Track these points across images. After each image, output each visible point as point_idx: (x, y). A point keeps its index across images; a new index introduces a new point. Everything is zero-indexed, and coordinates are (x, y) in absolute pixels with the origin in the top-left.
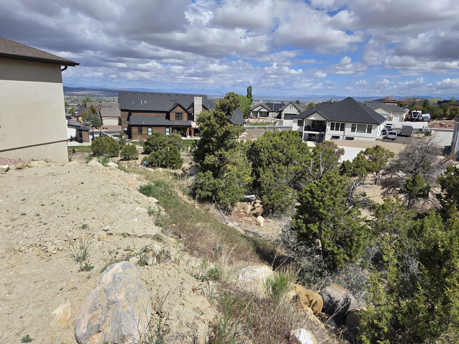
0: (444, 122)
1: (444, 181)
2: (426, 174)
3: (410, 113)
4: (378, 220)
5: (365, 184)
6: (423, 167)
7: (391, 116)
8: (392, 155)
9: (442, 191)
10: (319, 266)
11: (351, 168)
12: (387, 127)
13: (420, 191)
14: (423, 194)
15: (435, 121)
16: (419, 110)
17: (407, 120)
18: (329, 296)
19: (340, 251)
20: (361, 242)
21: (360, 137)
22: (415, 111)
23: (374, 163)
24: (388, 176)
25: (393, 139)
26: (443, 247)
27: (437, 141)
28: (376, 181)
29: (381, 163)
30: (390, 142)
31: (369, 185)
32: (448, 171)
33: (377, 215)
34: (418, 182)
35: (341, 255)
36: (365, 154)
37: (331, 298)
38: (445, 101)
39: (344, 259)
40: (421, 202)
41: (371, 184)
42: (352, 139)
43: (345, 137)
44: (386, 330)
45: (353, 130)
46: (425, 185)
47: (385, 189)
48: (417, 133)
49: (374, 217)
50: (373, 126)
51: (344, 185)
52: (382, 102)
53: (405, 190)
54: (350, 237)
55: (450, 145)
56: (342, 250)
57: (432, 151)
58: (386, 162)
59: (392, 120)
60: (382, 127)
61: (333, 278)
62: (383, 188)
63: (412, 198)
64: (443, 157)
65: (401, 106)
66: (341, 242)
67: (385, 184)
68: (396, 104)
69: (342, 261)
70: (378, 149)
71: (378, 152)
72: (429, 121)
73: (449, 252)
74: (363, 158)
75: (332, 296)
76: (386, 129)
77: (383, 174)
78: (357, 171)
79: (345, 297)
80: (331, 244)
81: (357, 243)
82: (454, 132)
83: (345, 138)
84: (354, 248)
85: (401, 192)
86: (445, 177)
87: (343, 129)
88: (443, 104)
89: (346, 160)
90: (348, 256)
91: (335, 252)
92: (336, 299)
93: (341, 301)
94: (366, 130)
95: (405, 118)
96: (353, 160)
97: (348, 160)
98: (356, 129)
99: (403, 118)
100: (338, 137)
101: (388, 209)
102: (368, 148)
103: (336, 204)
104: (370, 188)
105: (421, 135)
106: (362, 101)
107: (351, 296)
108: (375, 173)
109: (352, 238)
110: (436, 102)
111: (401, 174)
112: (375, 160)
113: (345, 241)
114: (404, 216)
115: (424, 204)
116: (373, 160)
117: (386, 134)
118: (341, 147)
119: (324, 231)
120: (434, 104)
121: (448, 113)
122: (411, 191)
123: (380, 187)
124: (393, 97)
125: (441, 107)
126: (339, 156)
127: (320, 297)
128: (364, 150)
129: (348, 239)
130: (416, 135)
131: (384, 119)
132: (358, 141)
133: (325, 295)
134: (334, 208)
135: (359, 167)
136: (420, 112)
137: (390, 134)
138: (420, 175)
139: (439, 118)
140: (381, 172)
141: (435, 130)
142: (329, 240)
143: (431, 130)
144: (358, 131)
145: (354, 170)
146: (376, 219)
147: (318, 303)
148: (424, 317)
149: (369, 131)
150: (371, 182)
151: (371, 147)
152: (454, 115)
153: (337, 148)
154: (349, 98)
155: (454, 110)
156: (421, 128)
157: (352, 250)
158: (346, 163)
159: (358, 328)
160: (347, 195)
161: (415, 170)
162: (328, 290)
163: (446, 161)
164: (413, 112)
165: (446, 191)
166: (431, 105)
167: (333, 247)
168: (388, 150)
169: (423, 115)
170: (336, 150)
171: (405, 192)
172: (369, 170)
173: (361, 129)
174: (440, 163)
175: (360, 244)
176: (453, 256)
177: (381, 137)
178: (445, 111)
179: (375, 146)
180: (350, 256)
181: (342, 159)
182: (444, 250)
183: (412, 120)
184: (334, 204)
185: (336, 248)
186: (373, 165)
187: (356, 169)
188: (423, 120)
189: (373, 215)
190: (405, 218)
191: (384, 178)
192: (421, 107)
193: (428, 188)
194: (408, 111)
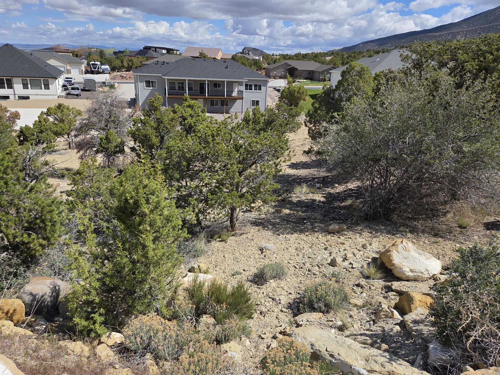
0: (124, 74)
1: (134, 134)
2: (118, 129)
3: (88, 64)
4: (78, 187)
5: (58, 151)
6: (114, 122)
7: (69, 68)
8: (79, 113)
9: (135, 144)
10: (10, 266)
11: (34, 135)
12: (67, 81)
13: (116, 147)
14: (120, 150)
15: (115, 73)
16: (97, 61)
17: (87, 72)
18: (31, 294)
19: (32, 237)
20: (55, 219)
21: (37, 95)
22: (93, 62)
23: (61, 124)
24: (81, 137)
25: (77, 95)
26: (131, 198)
27: (119, 94)
28: (70, 145)
29: (70, 124)
30: (75, 98)
31: (63, 151)
32: (135, 123)
33: (75, 182)
34: (111, 138)
35: (35, 241)
36: (48, 115)
37: (34, 296)
38: (120, 52)
39: (41, 245)
40: (121, 158)
41: (66, 149)
42: (27, 98)
43: (17, 96)
44: (97, 300)
45: (25, 86)
46: (119, 140)
47: (81, 152)
48: (101, 86)
49: (73, 186)
50: (50, 80)
51: (17, 157)
52: (53, 50)
53: (101, 149)
54: (41, 217)
55: (135, 97)
56: (34, 236)
57: (117, 104)
58: (75, 121)
59: (70, 73)
60: (61, 81)
61: (33, 272)
62: (79, 152)
63: (111, 155)
64: (130, 110)
65: (77, 56)
66: (31, 227)
67: (80, 146)
68: (71, 54)
69: (38, 248)
70: (62, 108)
71: (62, 111)
72: (110, 73)
73: (138, 201)
74: (46, 120)
75: (34, 293)
76: (66, 83)
77: (76, 136)
78: (42, 137)
79: (52, 287)
80: (19, 234)
81: (50, 221)
82: (135, 83)
83: (17, 98)
84: (48, 228)
85: (97, 152)
86: (134, 129)
87: (10, 86)
88: (119, 55)
89: (24, 126)
90: (44, 239)
91: (26, 241)
92: (41, 294)
93: (48, 293)
94: (43, 86)
95: (84, 70)
96: (34, 125)
97: (26, 125)
98: (29, 86)
99: (82, 70)
100: (7, 98)
101: (85, 174)
102: (49, 108)
103: (9, 183)
104: (64, 154)
105: (106, 89)
106: (28, 50)
107: (59, 282)
108: (66, 136)
109: (43, 217)
110: (112, 53)
111: (94, 133)
112: (62, 121)
113: (35, 224)
114: (104, 176)
115: (123, 160)
116: (60, 122)
117: (68, 89)
118: (13, 110)
119: (4, 221)
120: (110, 55)
121: (126, 64)
122: (107, 149)
123: (76, 151)
124: (65, 46)
125: (117, 58)
126: (14, 122)
127: (19, 302)
128: (45, 110)
129: (38, 221)
130: (101, 89)
131: (61, 73)
132: (36, 101)
133: (26, 295)
134: (9, 189)
135: (43, 132)
136: (99, 63)
137: (73, 89)
138: (113, 131)
139: (118, 69)
140: (73, 133)
141: (118, 83)
142: (15, 229)
143: (114, 83)
144: (32, 87)
145: (38, 136)
146: (76, 187)
147: (18, 310)
148: (130, 270)
149: (47, 87)
150: (65, 147)
151: (53, 106)
152: (131, 67)
153: (8, 111)
154: (7, 45)
155: (130, 61)
156: (104, 80)
157: (48, 231)
158: (24, 129)
159: (67, 314)
160: (24, 169)
161: (106, 126)
162: (28, 288)
163: (134, 114)
164: (91, 63)
165: (139, 143)
166: (107, 56)
167: (22, 236)
168: (73, 108)
169: (103, 67)
170: (8, 115)
171: (102, 151)
172: (58, 134)
173: (36, 85)
174: (129, 116)
175: (55, 222)
176: (142, 204)
177: (64, 94)
178: (122, 62)
179: (57, 104)
180: (47, 239)
181: (20, 124)
182: (133, 200)
183: (92, 72)
184: (6, 183)
185: (25, 236)
186: (61, 127)
187: (40, 135)
188: (103, 72)
189: (71, 184)
190: (105, 178)
191: (78, 139)
192: (99, 59)
193: (123, 144)
194: (85, 62)
